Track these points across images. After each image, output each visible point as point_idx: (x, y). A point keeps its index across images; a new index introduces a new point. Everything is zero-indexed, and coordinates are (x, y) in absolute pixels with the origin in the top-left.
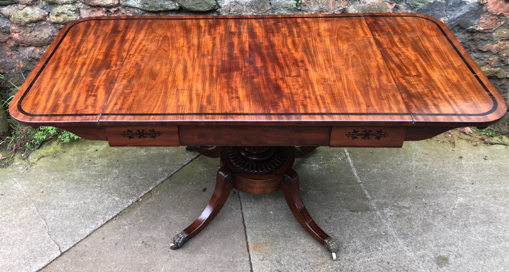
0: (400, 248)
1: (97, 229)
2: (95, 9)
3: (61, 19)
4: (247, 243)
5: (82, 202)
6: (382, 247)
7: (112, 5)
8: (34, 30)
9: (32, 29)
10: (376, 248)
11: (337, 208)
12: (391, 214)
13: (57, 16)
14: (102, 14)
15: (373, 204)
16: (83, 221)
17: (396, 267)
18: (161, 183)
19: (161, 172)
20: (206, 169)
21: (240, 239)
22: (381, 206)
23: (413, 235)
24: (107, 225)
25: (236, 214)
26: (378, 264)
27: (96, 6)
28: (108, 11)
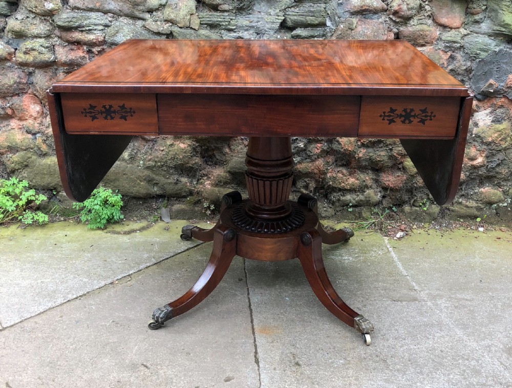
0: (459, 337)
1: (53, 308)
2: (73, 47)
3: (30, 58)
4: (253, 326)
5: (39, 281)
6: (434, 336)
7: (94, 41)
11: (375, 297)
12: (447, 305)
13: (25, 53)
14: (82, 54)
15: (423, 295)
16: (36, 299)
17: (453, 356)
18: (146, 268)
19: (147, 258)
20: (205, 258)
21: (243, 322)
22: (433, 298)
23: (476, 325)
24: (68, 304)
25: (241, 299)
26: (428, 352)
27: (75, 42)
28: (89, 52)
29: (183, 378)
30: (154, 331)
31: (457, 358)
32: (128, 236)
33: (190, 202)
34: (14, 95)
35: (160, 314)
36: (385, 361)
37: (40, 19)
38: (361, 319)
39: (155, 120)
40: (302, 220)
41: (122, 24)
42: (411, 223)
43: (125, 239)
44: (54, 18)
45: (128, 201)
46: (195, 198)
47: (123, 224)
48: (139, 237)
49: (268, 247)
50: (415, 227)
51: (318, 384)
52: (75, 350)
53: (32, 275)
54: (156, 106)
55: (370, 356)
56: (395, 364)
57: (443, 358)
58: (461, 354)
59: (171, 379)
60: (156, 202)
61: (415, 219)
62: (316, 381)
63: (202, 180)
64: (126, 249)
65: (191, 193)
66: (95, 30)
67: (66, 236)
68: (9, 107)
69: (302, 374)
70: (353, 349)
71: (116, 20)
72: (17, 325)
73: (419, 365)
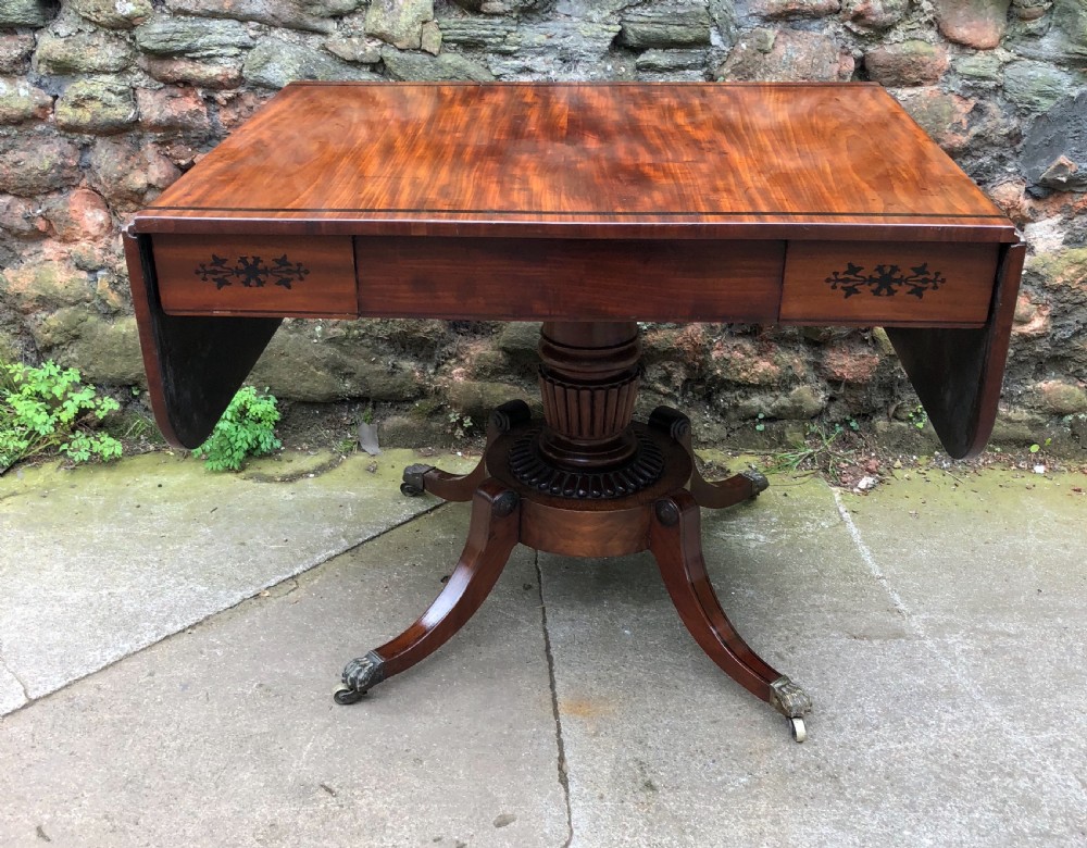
0: (993, 724)
1: (135, 653)
2: (175, 91)
3: (84, 116)
4: (554, 696)
5: (105, 592)
6: (940, 720)
7: (220, 78)
8: (13, 147)
9: (9, 142)
10: (922, 721)
11: (813, 628)
12: (966, 647)
13: (75, 105)
14: (194, 107)
15: (916, 624)
16: (99, 632)
17: (980, 766)
18: (329, 559)
19: (329, 537)
20: (453, 536)
21: (533, 686)
22: (938, 630)
23: (1029, 695)
24: (165, 645)
25: (529, 633)
26: (926, 758)
27: (179, 81)
28: (209, 100)
29: (407, 818)
30: (345, 707)
31: (989, 772)
32: (291, 487)
33: (420, 412)
34: (50, 191)
35: (360, 671)
36: (835, 779)
37: (106, 34)
38: (784, 686)
39: (350, 288)
40: (658, 468)
41: (277, 43)
42: (890, 455)
43: (284, 492)
44: (134, 33)
45: (290, 410)
46: (431, 403)
47: (280, 460)
48: (313, 488)
49: (586, 529)
50: (898, 463)
51: (692, 833)
52: (180, 750)
53: (90, 577)
54: (352, 259)
55: (805, 766)
56: (857, 785)
57: (959, 771)
58: (997, 762)
59: (383, 819)
60: (349, 411)
61: (897, 446)
62: (689, 826)
63: (446, 366)
64: (287, 516)
65: (422, 393)
66: (222, 56)
67: (160, 486)
68: (42, 216)
69: (659, 808)
70: (769, 750)
71: (266, 35)
72: (59, 694)
73: (909, 788)
